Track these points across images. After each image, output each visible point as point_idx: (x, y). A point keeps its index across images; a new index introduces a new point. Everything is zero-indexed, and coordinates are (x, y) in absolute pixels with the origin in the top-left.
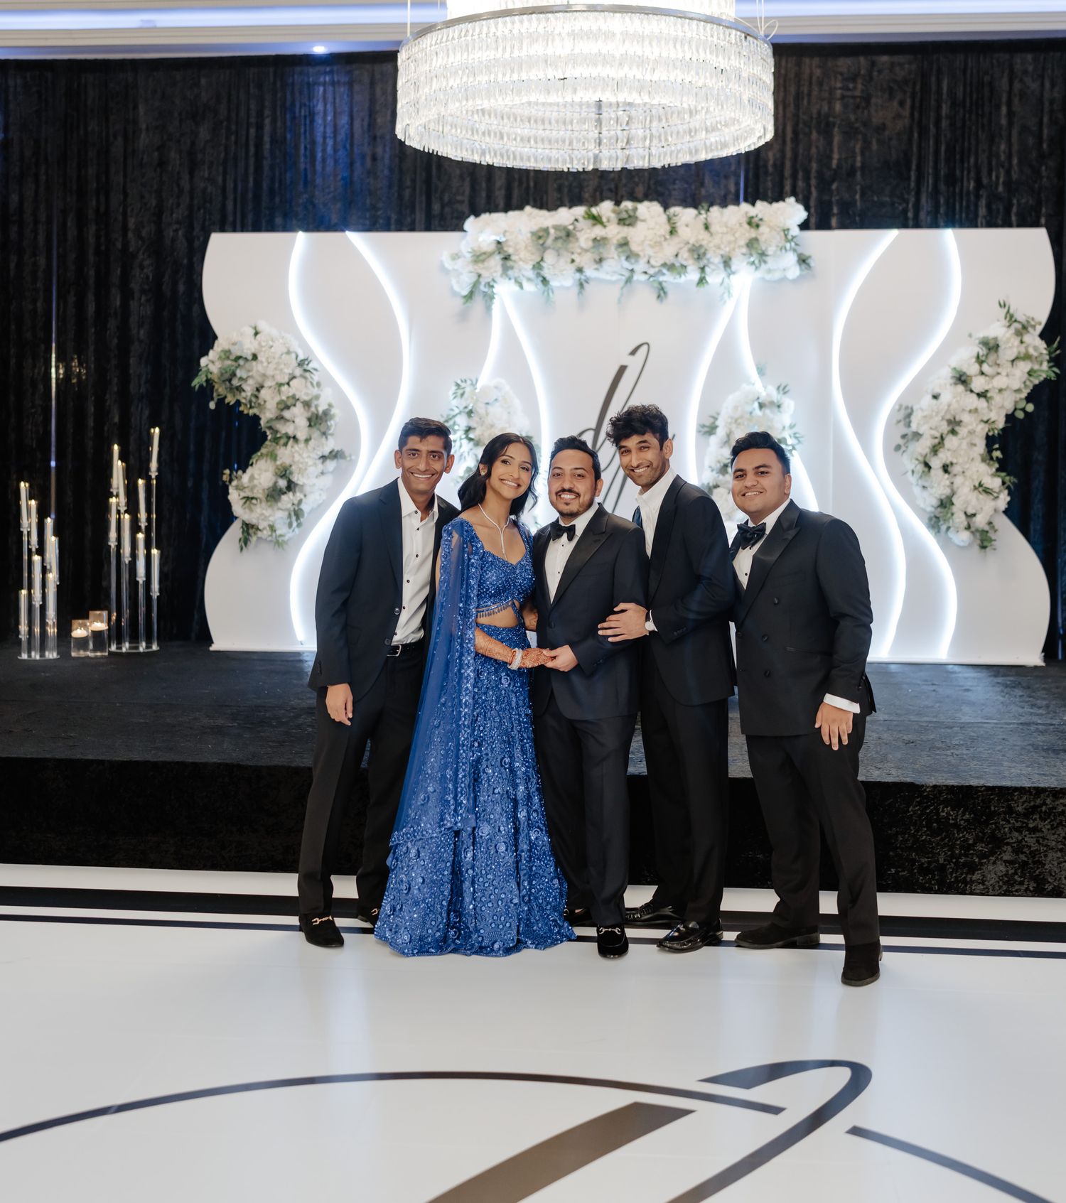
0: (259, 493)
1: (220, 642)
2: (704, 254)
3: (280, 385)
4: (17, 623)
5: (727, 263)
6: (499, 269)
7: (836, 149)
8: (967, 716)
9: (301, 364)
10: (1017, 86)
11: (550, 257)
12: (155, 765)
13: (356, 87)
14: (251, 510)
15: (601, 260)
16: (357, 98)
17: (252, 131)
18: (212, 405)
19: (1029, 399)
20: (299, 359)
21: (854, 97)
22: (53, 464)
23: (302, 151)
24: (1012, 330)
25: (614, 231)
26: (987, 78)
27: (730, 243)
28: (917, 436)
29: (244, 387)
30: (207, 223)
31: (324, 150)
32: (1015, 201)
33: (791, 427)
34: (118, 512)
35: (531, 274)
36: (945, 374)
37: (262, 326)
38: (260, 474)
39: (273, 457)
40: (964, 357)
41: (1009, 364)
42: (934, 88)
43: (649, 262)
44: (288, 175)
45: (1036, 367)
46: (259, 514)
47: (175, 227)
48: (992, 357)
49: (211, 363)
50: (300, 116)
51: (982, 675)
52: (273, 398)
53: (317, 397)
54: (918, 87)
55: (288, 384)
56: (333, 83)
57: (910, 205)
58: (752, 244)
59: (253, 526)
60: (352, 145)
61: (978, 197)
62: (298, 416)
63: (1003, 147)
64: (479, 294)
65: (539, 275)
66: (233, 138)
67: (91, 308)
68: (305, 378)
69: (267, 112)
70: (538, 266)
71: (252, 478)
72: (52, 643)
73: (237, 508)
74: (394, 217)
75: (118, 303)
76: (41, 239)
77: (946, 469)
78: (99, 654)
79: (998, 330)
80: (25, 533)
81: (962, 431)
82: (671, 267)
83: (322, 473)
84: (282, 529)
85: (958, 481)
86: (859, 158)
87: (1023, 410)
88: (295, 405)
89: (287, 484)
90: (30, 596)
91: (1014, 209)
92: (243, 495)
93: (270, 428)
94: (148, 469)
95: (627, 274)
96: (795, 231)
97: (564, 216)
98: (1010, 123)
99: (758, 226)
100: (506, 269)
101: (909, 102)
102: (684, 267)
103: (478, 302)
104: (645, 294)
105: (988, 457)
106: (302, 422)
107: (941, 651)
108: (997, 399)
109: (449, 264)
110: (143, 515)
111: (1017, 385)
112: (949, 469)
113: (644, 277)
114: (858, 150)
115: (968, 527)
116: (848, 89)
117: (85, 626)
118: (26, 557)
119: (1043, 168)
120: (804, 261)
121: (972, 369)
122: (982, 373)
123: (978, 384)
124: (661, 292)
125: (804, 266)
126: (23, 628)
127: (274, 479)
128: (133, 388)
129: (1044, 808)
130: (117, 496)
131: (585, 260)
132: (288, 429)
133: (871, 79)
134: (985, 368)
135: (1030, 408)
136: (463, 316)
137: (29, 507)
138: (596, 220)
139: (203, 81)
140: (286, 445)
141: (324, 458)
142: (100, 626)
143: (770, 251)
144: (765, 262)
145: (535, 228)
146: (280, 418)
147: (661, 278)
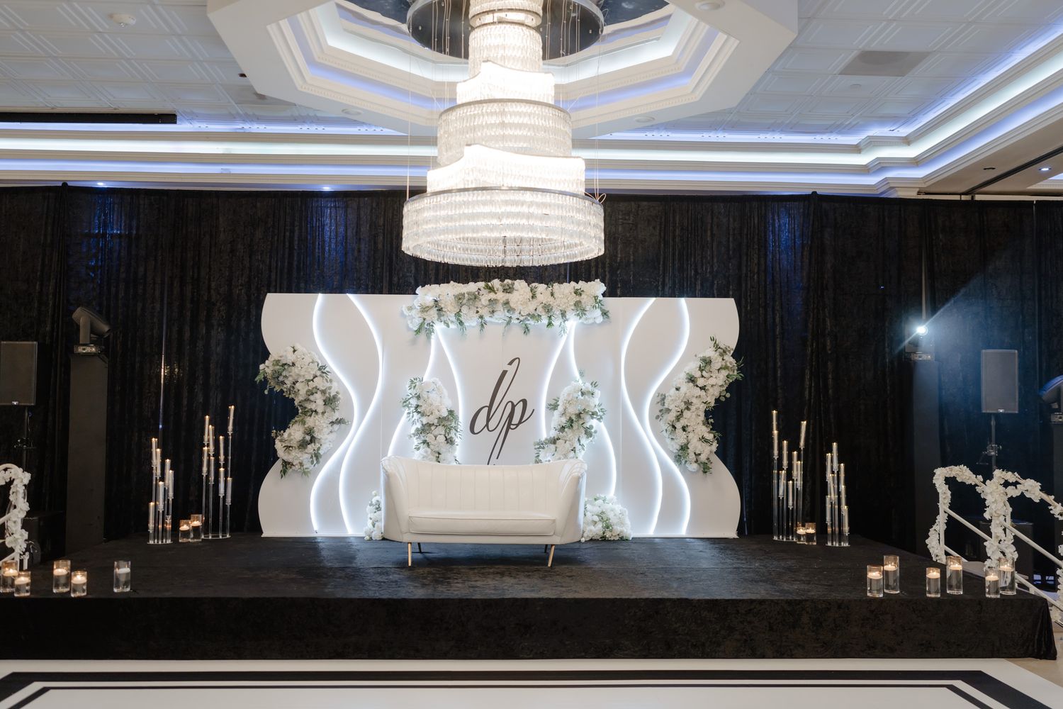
0: (294, 444)
1: (267, 533)
2: (552, 309)
3: (309, 381)
4: (148, 522)
5: (563, 314)
6: (436, 316)
7: (619, 252)
8: (704, 564)
9: (320, 369)
10: (715, 219)
11: (464, 309)
12: (268, 600)
13: (349, 211)
14: (289, 454)
15: (493, 312)
16: (350, 217)
17: (288, 234)
18: (266, 392)
19: (727, 390)
20: (320, 365)
21: (629, 224)
22: (161, 426)
23: (317, 247)
24: (718, 354)
25: (501, 296)
26: (699, 216)
27: (565, 303)
28: (668, 410)
29: (286, 382)
30: (259, 286)
31: (330, 246)
32: (716, 282)
33: (599, 405)
34: (209, 455)
35: (453, 319)
36: (682, 376)
37: (298, 347)
38: (295, 432)
39: (304, 423)
40: (693, 367)
41: (717, 372)
42: (671, 219)
43: (520, 313)
44: (308, 259)
45: (731, 373)
46: (295, 456)
47: (240, 288)
48: (708, 368)
49: (266, 368)
50: (316, 226)
51: (708, 543)
52: (303, 389)
53: (330, 388)
54: (663, 219)
55: (312, 380)
56: (335, 207)
57: (660, 283)
58: (577, 304)
59: (289, 463)
60: (346, 243)
61: (696, 279)
62: (319, 398)
63: (709, 253)
64: (424, 329)
65: (458, 319)
66: (276, 238)
67: (187, 335)
68: (323, 377)
69: (296, 223)
70: (458, 314)
71: (290, 435)
72: (168, 534)
73: (281, 452)
74: (370, 284)
75: (204, 332)
76: (157, 293)
77: (684, 429)
78: (195, 540)
79: (710, 353)
80: (155, 468)
81: (693, 408)
82: (533, 316)
83: (331, 432)
84: (307, 465)
85: (691, 435)
86: (632, 257)
87: (724, 396)
88: (316, 393)
89: (310, 439)
90: (156, 506)
91: (715, 286)
92: (284, 445)
93: (301, 406)
94: (227, 430)
95: (508, 319)
96: (601, 297)
97: (472, 287)
98: (712, 240)
99: (581, 295)
100: (440, 316)
101: (658, 228)
102: (539, 316)
103: (423, 335)
104: (517, 330)
105: (706, 423)
106: (320, 402)
107: (683, 531)
108: (711, 390)
109: (406, 313)
110: (222, 457)
111: (721, 383)
112: (686, 429)
113: (517, 321)
114: (631, 253)
115: (696, 461)
116: (625, 219)
117: (188, 524)
118: (154, 483)
119: (730, 264)
120: (605, 314)
121: (698, 374)
122: (703, 376)
123: (701, 382)
124: (527, 330)
125: (605, 316)
126: (151, 525)
127: (303, 435)
128: (212, 381)
129: (755, 610)
130: (208, 445)
131: (484, 312)
132: (313, 406)
133: (638, 214)
134: (704, 373)
135: (728, 395)
136: (414, 342)
137: (157, 452)
138: (491, 289)
139: (258, 204)
140: (310, 416)
141: (332, 423)
142: (197, 523)
143: (588, 308)
144: (585, 314)
145: (457, 293)
146: (307, 400)
147: (527, 322)
